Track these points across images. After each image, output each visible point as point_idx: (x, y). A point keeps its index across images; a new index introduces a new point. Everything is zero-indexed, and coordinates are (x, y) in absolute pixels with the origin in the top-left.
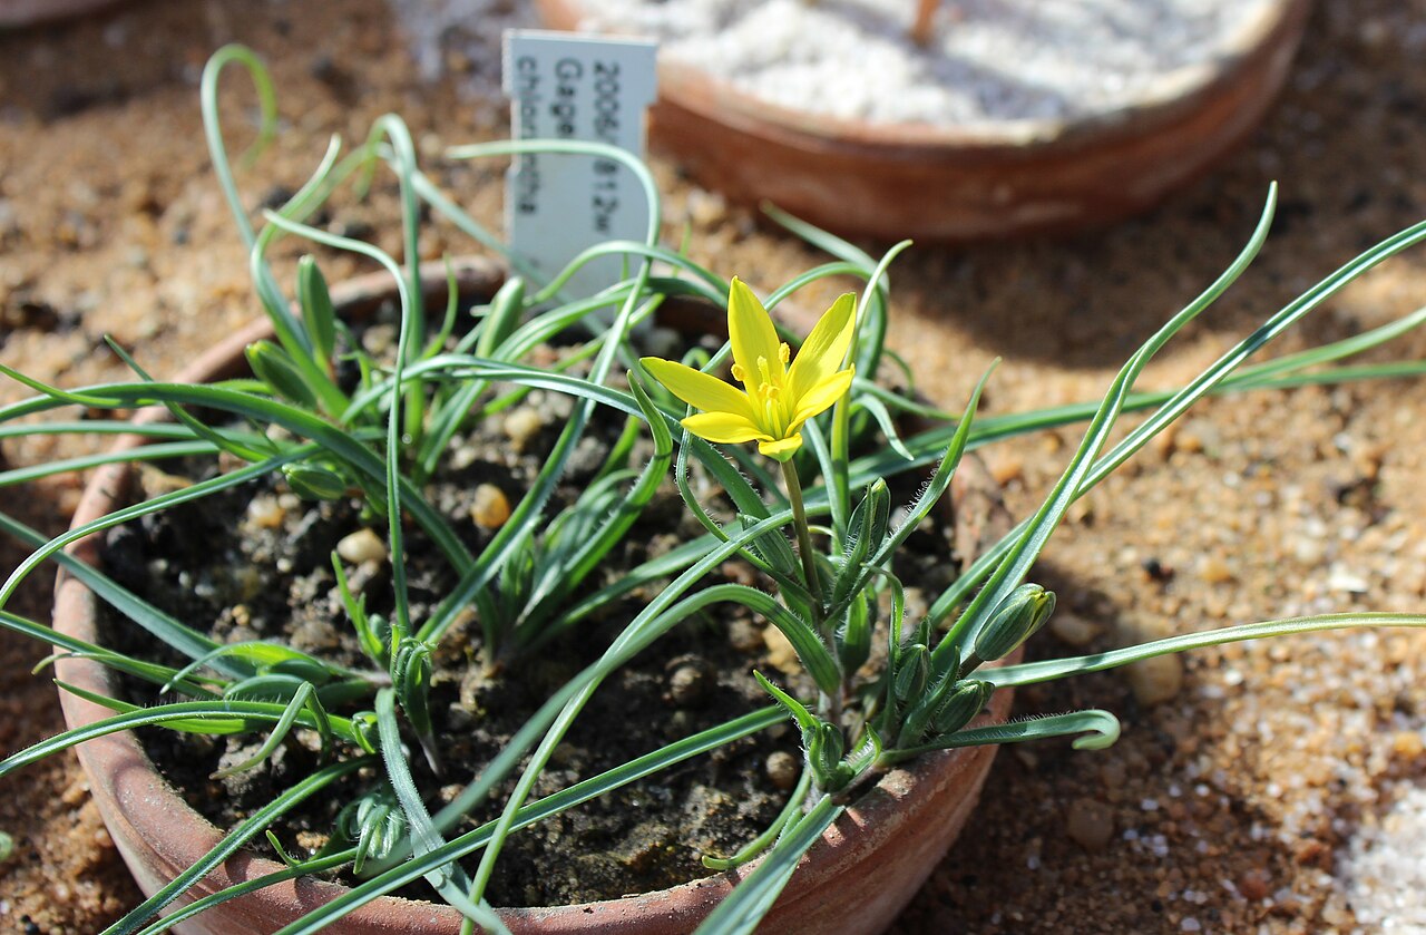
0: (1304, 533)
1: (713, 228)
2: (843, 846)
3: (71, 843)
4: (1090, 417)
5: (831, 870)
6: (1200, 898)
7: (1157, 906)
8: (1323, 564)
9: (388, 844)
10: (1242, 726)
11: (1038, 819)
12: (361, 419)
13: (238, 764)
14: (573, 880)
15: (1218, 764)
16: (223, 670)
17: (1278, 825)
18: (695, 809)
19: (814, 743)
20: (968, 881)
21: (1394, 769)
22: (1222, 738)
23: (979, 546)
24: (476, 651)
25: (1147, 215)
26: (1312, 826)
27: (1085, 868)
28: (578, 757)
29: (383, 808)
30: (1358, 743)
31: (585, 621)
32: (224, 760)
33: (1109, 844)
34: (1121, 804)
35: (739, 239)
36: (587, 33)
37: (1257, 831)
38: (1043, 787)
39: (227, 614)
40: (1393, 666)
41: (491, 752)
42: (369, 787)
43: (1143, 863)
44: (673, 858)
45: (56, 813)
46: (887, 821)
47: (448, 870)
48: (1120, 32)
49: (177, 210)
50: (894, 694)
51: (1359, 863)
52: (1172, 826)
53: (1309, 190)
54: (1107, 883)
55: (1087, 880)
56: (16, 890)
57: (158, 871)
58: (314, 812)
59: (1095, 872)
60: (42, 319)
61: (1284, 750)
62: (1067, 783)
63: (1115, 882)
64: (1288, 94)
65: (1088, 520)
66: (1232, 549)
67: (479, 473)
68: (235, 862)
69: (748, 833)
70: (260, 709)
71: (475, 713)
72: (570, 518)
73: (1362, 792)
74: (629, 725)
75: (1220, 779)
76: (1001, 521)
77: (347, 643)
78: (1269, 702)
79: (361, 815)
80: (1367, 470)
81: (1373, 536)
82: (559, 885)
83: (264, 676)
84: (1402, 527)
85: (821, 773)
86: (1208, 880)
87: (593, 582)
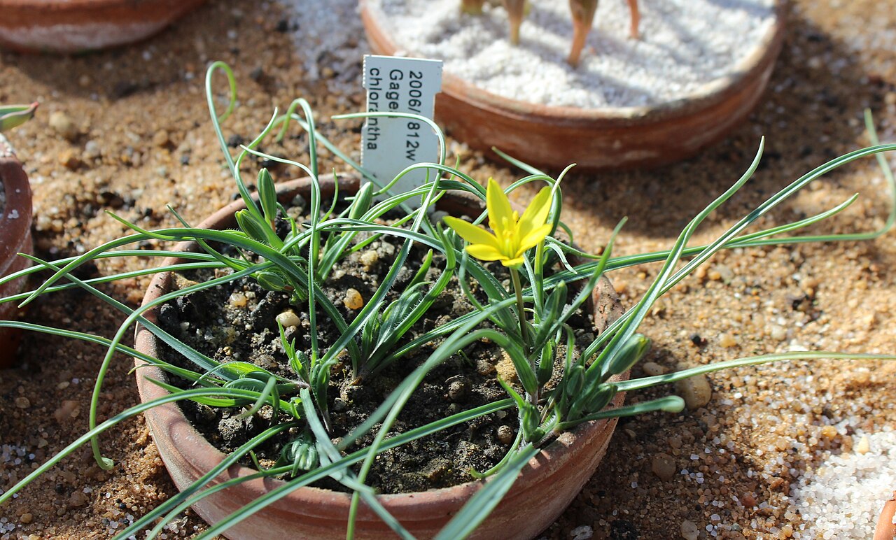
0: (775, 323)
1: (464, 161)
2: (539, 469)
3: (142, 464)
4: (665, 257)
5: (534, 481)
6: (721, 505)
7: (698, 508)
8: (785, 339)
9: (309, 463)
10: (743, 420)
11: (636, 463)
12: (290, 251)
13: (229, 424)
14: (400, 485)
15: (730, 439)
16: (221, 376)
17: (762, 470)
18: (461, 452)
19: (526, 414)
20: (600, 494)
21: (822, 444)
22: (732, 425)
23: (607, 323)
24: (348, 371)
25: (693, 157)
26: (778, 471)
27: (661, 488)
28: (401, 425)
29: (305, 445)
30: (804, 430)
31: (403, 357)
32: (221, 422)
33: (674, 476)
34: (680, 457)
35: (476, 167)
36: (398, 55)
37: (750, 473)
38: (640, 447)
39: (220, 350)
40: (823, 392)
41: (357, 422)
42: (295, 437)
43: (691, 487)
44: (451, 475)
45: (132, 450)
46: (562, 457)
47: (344, 471)
48: (680, 61)
49: (183, 146)
50: (566, 392)
51: (803, 491)
52: (706, 468)
53: (779, 146)
54: (672, 496)
55: (662, 495)
56: (113, 487)
57: (191, 475)
58: (266, 449)
59: (666, 491)
60: (114, 201)
61: (764, 433)
62: (651, 445)
63: (676, 496)
64: (768, 95)
65: (661, 314)
66: (737, 331)
67: (347, 282)
68: (233, 469)
69: (488, 465)
70: (245, 394)
71: (348, 402)
72: (396, 305)
73: (805, 455)
74: (426, 410)
75: (731, 446)
76: (619, 310)
77: (282, 366)
78: (756, 408)
79: (293, 449)
80: (809, 292)
81: (812, 325)
82: (393, 487)
83: (241, 379)
84: (827, 322)
85: (528, 432)
86: (725, 496)
87: (407, 337)
